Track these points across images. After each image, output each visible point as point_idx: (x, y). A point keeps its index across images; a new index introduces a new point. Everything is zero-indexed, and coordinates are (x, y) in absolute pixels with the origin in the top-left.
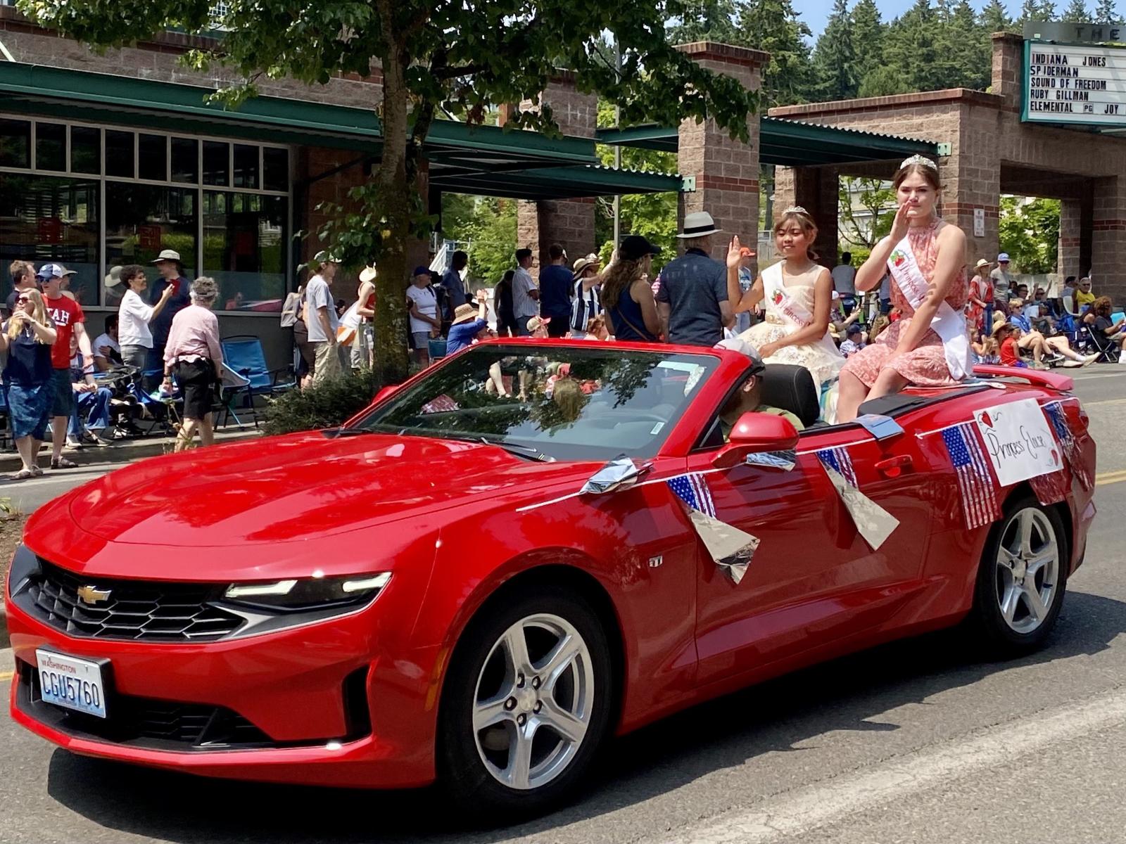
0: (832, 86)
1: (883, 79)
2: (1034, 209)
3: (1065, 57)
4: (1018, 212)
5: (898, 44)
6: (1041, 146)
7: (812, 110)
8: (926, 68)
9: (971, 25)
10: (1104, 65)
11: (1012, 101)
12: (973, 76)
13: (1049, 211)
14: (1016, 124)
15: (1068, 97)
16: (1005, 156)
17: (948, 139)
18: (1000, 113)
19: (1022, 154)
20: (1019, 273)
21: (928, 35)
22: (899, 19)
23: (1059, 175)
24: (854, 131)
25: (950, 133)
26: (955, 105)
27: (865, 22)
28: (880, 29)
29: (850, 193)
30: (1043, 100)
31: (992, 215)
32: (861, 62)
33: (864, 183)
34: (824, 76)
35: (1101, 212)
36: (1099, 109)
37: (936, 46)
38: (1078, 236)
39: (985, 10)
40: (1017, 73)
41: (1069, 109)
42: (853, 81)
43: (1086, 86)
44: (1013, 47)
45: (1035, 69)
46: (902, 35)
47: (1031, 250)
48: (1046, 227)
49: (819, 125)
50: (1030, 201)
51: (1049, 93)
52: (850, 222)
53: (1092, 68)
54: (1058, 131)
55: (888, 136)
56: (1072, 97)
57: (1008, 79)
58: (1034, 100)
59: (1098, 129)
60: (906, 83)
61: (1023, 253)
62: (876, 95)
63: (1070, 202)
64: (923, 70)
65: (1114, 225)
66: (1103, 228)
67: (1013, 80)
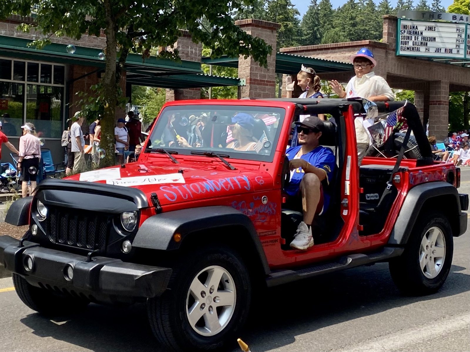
0: (310, 37)
1: (333, 35)
2: (402, 95)
3: (417, 26)
5: (340, 19)
6: (405, 67)
7: (300, 50)
8: (353, 30)
9: (373, 10)
10: (435, 30)
11: (392, 46)
12: (375, 33)
13: (409, 96)
14: (393, 56)
15: (418, 44)
16: (389, 71)
18: (387, 52)
19: (397, 71)
21: (354, 15)
22: (341, 7)
23: (413, 80)
24: (319, 59)
27: (325, 9)
28: (331, 12)
30: (407, 46)
32: (323, 27)
34: (306, 33)
35: (433, 97)
36: (432, 50)
37: (357, 20)
38: (422, 107)
39: (380, 3)
40: (394, 33)
41: (418, 50)
42: (319, 36)
43: (427, 40)
44: (393, 21)
45: (403, 32)
46: (342, 15)
49: (302, 56)
50: (400, 91)
51: (409, 43)
53: (429, 31)
54: (413, 60)
55: (335, 61)
56: (420, 44)
57: (390, 36)
58: (402, 46)
59: (432, 59)
60: (344, 36)
62: (330, 42)
63: (419, 92)
64: (351, 31)
65: (440, 103)
66: (434, 104)
67: (393, 37)
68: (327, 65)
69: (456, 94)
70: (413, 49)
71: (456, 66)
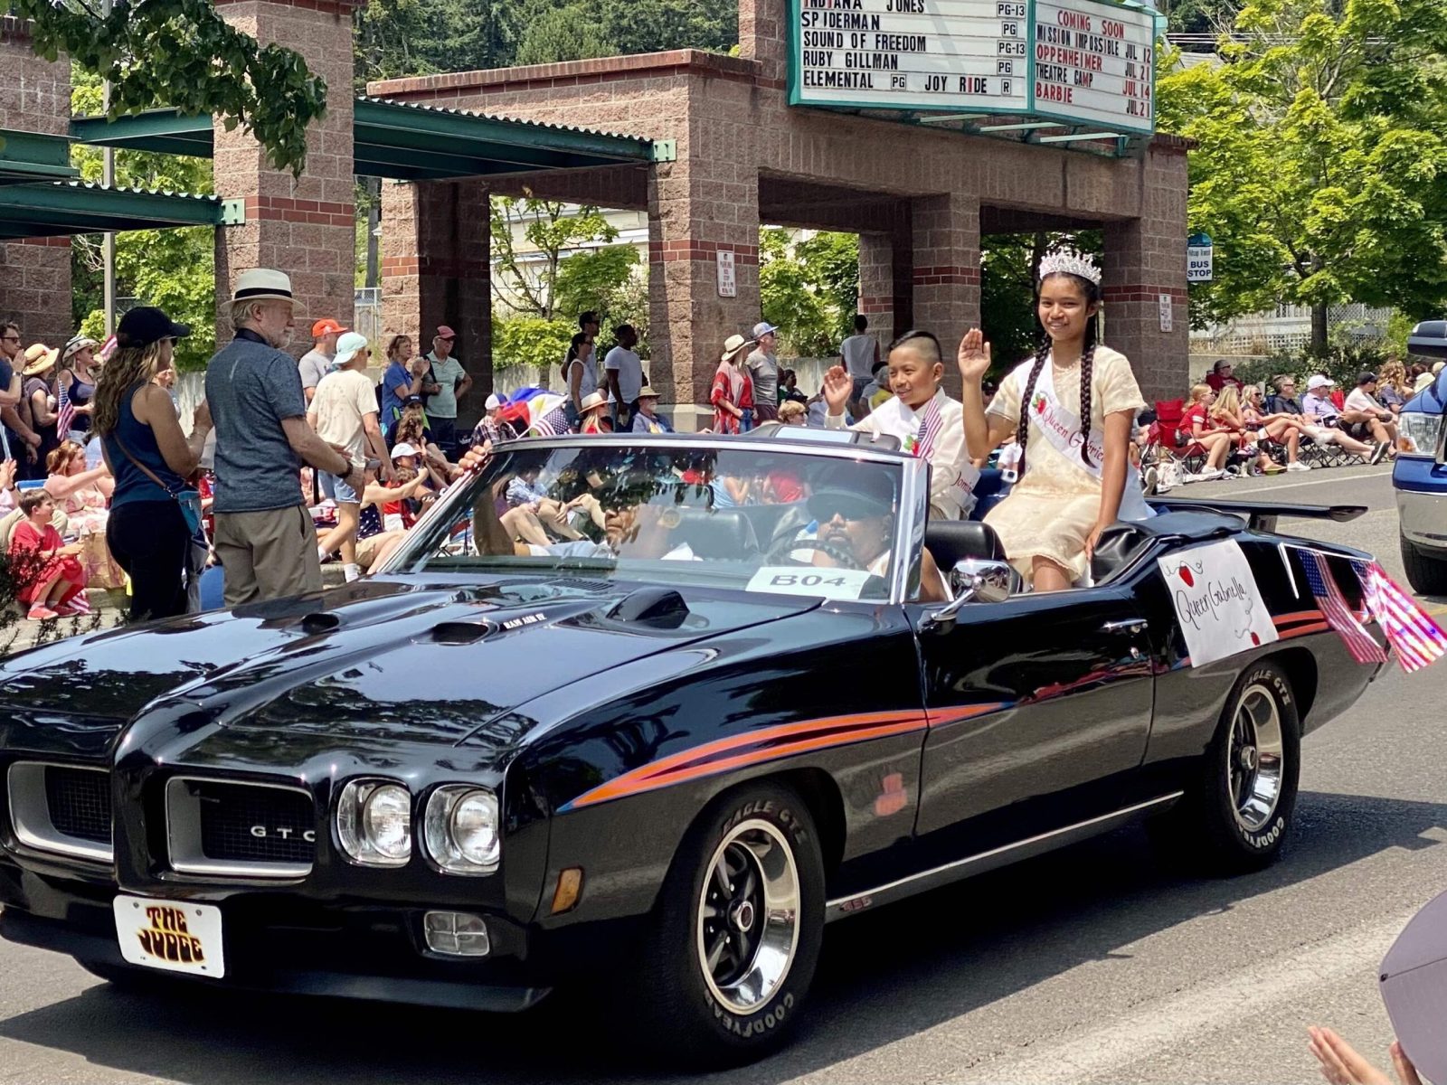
0: (475, 41)
1: (558, 31)
2: (816, 250)
4: (790, 253)
6: (823, 145)
7: (441, 86)
8: (629, 12)
10: (921, 10)
11: (773, 70)
12: (707, 25)
13: (841, 252)
14: (781, 109)
15: (864, 63)
16: (765, 161)
17: (671, 133)
18: (754, 91)
19: (794, 161)
20: (795, 356)
23: (854, 193)
24: (513, 120)
25: (673, 123)
26: (679, 77)
29: (510, 223)
30: (824, 69)
31: (747, 260)
32: (521, 2)
33: (532, 205)
34: (460, 25)
35: (925, 254)
36: (916, 84)
38: (889, 294)
40: (780, 22)
41: (866, 84)
42: (509, 35)
43: (894, 46)
45: (809, 17)
47: (813, 318)
48: (835, 280)
49: (452, 111)
50: (807, 235)
51: (833, 57)
52: (512, 272)
53: (902, 15)
54: (850, 120)
55: (571, 128)
56: (871, 63)
57: (766, 33)
58: (810, 68)
59: (915, 116)
60: (597, 36)
61: (801, 323)
62: (548, 59)
63: (875, 237)
64: (622, 16)
65: (946, 275)
66: (930, 281)
67: (774, 36)
68: (544, 143)
69: (1004, 243)
70: (848, 80)
71: (1001, 139)
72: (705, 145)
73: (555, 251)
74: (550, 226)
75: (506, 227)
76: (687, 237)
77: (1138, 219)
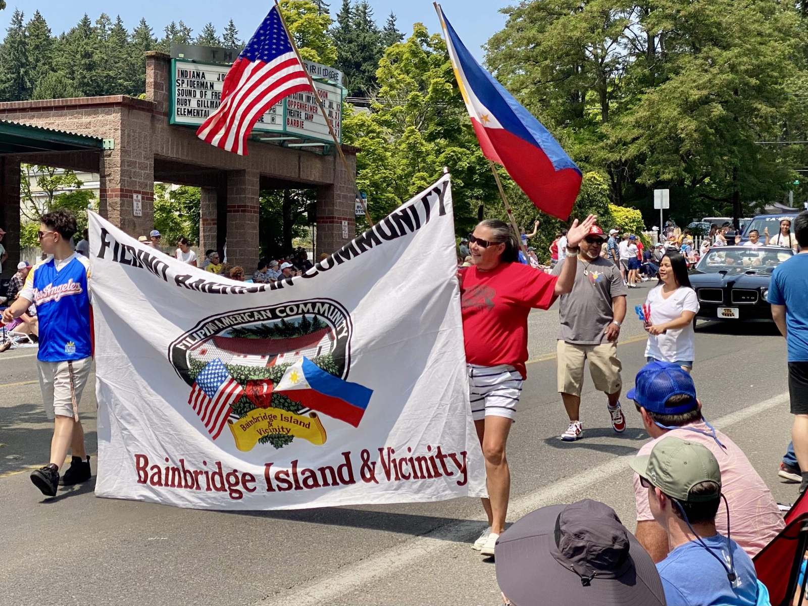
0: (11, 86)
1: (54, 83)
2: (179, 193)
3: (203, 74)
4: (167, 196)
5: (65, 55)
6: (185, 144)
8: (88, 77)
11: (162, 107)
12: (125, 83)
13: (192, 195)
14: (165, 125)
15: (206, 105)
16: (157, 151)
17: (112, 136)
18: (153, 117)
19: (172, 151)
20: (168, 246)
21: (89, 49)
22: (66, 34)
23: (200, 168)
24: (34, 126)
25: (113, 131)
26: (116, 108)
27: (37, 36)
29: (29, 177)
30: (187, 107)
31: (148, 199)
32: (34, 68)
33: (41, 169)
34: (4, 78)
35: (233, 199)
37: (96, 57)
38: (215, 216)
39: (135, 31)
40: (165, 83)
41: (207, 115)
42: (29, 85)
44: (162, 63)
45: (180, 82)
46: (68, 48)
47: (177, 227)
48: (190, 208)
49: (3, 121)
50: (175, 187)
51: (191, 102)
52: (30, 201)
55: (62, 131)
56: (208, 105)
57: (159, 89)
58: (180, 107)
60: (72, 87)
61: (171, 230)
62: (48, 97)
63: (208, 189)
64: (85, 77)
65: (244, 209)
66: (235, 211)
67: (163, 90)
68: (52, 139)
69: (270, 194)
70: (198, 113)
71: (269, 143)
72: (128, 142)
73: (51, 191)
74: (49, 178)
75: (27, 179)
76: (119, 187)
77: (333, 184)
